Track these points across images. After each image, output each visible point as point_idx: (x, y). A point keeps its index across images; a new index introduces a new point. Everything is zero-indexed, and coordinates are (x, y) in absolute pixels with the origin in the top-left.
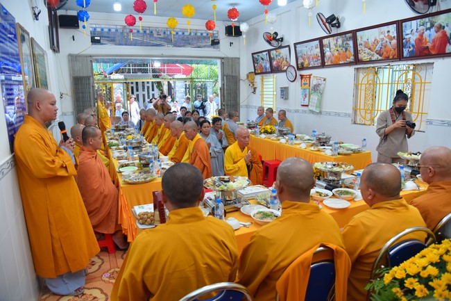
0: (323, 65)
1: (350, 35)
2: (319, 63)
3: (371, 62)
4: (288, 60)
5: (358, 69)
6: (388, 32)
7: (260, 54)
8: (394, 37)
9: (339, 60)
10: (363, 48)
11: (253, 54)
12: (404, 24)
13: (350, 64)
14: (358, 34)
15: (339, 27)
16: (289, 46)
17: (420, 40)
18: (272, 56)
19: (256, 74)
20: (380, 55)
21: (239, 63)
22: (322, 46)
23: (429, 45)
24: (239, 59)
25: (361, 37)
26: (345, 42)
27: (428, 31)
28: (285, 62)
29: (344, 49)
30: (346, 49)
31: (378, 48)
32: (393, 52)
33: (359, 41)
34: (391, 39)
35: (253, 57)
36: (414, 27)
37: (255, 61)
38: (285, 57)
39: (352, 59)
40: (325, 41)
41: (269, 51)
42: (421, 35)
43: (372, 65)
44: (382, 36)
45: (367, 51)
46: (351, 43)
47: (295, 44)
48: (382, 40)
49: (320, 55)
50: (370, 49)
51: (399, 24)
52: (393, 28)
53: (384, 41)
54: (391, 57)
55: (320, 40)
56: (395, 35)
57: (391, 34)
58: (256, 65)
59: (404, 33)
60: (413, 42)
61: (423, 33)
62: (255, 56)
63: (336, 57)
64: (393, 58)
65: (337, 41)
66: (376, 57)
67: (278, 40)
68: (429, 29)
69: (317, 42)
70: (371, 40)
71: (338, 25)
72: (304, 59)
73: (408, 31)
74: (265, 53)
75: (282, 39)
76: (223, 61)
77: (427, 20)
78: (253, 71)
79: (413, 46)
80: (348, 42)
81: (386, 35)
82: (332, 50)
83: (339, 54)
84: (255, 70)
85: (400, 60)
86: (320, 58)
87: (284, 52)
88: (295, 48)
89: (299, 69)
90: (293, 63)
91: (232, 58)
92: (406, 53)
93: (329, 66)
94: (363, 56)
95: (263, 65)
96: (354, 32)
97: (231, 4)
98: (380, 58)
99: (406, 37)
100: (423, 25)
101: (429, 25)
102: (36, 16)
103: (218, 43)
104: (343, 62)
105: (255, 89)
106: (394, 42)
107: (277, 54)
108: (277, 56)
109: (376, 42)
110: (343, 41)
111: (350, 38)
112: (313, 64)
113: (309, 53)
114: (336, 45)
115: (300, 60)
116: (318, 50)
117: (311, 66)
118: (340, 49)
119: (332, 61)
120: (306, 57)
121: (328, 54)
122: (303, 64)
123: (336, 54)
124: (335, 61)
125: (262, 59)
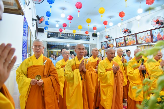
1: (134, 35)
2: (124, 45)
3: (142, 44)
5: (138, 46)
6: (147, 33)
7: (104, 43)
8: (150, 35)
9: (131, 44)
10: (139, 39)
11: (101, 43)
12: (152, 31)
13: (135, 45)
14: (137, 34)
15: (130, 33)
16: (113, 40)
17: (159, 36)
18: (108, 43)
20: (145, 41)
21: (96, 46)
22: (125, 39)
23: (162, 37)
24: (96, 44)
25: (138, 36)
26: (133, 38)
27: (161, 33)
28: (112, 45)
29: (132, 40)
30: (133, 40)
31: (144, 39)
32: (150, 40)
34: (149, 36)
35: (101, 44)
36: (156, 32)
37: (102, 45)
39: (135, 43)
40: (126, 38)
41: (107, 41)
42: (159, 34)
44: (145, 35)
45: (141, 40)
46: (135, 38)
47: (116, 39)
48: (146, 36)
49: (124, 42)
50: (141, 39)
51: (151, 31)
52: (149, 32)
53: (146, 37)
54: (149, 42)
55: (124, 37)
56: (150, 34)
57: (148, 34)
58: (102, 46)
59: (153, 34)
60: (156, 36)
61: (159, 33)
62: (102, 43)
63: (130, 43)
64: (150, 42)
65: (130, 37)
66: (144, 42)
67: (110, 38)
68: (161, 32)
69: (123, 38)
70: (142, 37)
71: (130, 32)
72: (119, 44)
73: (154, 33)
74: (105, 42)
75: (111, 37)
76: (91, 45)
77: (160, 29)
78: (101, 48)
79: (156, 38)
80: (134, 37)
81: (147, 34)
82: (128, 40)
83: (131, 41)
84: (102, 48)
85: (152, 43)
86: (124, 43)
87: (112, 42)
88: (116, 40)
89: (117, 47)
90: (115, 45)
91: (94, 44)
92: (154, 40)
93: (128, 46)
94: (139, 42)
95: (105, 46)
96: (136, 34)
97: (94, 26)
98: (145, 42)
99: (154, 35)
100: (159, 31)
101: (161, 31)
102: (33, 26)
103: (89, 39)
104: (132, 44)
106: (150, 37)
107: (109, 42)
108: (109, 43)
109: (143, 37)
110: (132, 37)
111: (134, 36)
112: (122, 45)
113: (120, 42)
114: (130, 39)
115: (118, 44)
116: (124, 40)
117: (121, 46)
118: (131, 40)
119: (128, 44)
120: (119, 43)
121: (127, 42)
122: (118, 45)
123: (130, 41)
124: (130, 44)
125: (104, 44)
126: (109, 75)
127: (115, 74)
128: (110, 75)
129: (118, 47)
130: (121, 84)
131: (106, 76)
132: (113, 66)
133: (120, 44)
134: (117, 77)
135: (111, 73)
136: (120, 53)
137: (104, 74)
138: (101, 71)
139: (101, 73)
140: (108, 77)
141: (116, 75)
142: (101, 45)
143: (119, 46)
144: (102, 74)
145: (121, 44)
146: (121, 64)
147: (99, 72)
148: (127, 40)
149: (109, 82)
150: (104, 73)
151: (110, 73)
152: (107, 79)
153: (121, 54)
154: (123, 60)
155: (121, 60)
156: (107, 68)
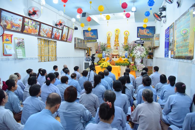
0: (22, 32)
2: (20, 30)
3: (43, 37)
9: (31, 32)
13: (36, 35)
14: (42, 24)
20: (47, 35)
23: (57, 36)
29: (35, 28)
30: (36, 28)
31: (46, 33)
32: (50, 35)
33: (41, 27)
36: (55, 30)
40: (26, 20)
42: (56, 33)
43: (44, 38)
44: (48, 29)
45: (43, 32)
47: (1, 9)
48: (48, 30)
49: (21, 25)
52: (51, 28)
54: (49, 37)
55: (24, 18)
59: (53, 31)
63: (31, 30)
65: (33, 23)
66: (45, 36)
68: (58, 32)
70: (45, 29)
72: (7, 23)
80: (37, 26)
85: (51, 39)
93: (25, 33)
94: (42, 34)
96: (40, 23)
98: (46, 36)
104: (33, 34)
106: (51, 32)
110: (35, 24)
111: (38, 24)
112: (14, 29)
113: (13, 21)
114: (31, 24)
116: (21, 22)
118: (33, 27)
119: (28, 31)
120: (9, 22)
121: (26, 27)
123: (31, 28)
124: (29, 32)
133: (10, 25)
143: (7, 27)
148: (27, 25)
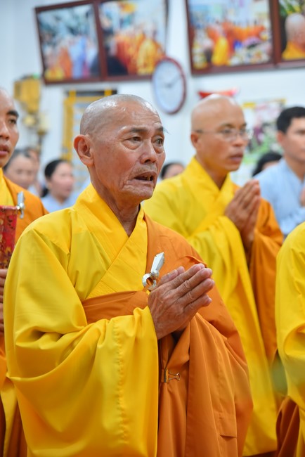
0: (276, 60)
2: (262, 53)
4: (160, 39)
7: (65, 14)
11: (39, 10)
18: (106, 23)
19: (48, 82)
35: (39, 24)
37: (45, 35)
38: (149, 28)
49: (267, 24)
62: (47, 17)
72: (213, 36)
74: (81, 10)
84: (45, 67)
86: (266, 35)
89: (196, 71)
90: (177, 47)
95: (75, 52)
105: (42, 134)
107: (125, 14)
108: (122, 22)
112: (241, 56)
115: (203, 42)
116: (264, 6)
117: (235, 61)
120: (219, 29)
121: (293, 21)
122: (209, 54)
125: (73, 31)
126: (112, 352)
127: (169, 340)
128: (125, 351)
129: (207, 68)
130: (228, 438)
131: (90, 360)
132: (154, 270)
133: (223, 43)
134: (187, 369)
135: (131, 334)
136: (219, 147)
137: (71, 346)
138: (40, 318)
139: (38, 333)
140: (107, 370)
141: (182, 355)
142: (41, 40)
143: (217, 59)
144: (45, 344)
145: (234, 40)
146: (222, 246)
147: (24, 320)
149: (110, 420)
150: (67, 338)
151: (123, 338)
152: (98, 387)
153: (232, 150)
154: (243, 215)
155: (230, 213)
156: (99, 291)
